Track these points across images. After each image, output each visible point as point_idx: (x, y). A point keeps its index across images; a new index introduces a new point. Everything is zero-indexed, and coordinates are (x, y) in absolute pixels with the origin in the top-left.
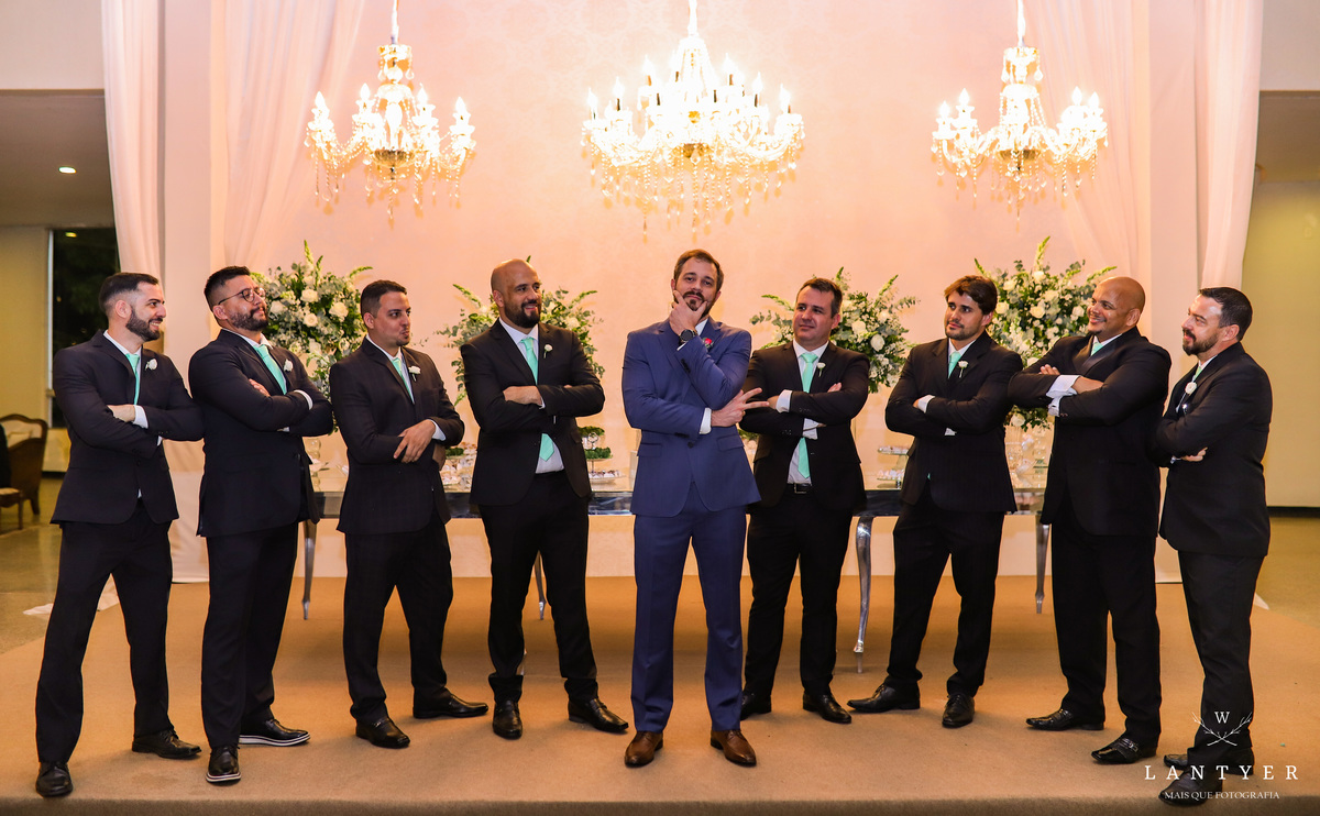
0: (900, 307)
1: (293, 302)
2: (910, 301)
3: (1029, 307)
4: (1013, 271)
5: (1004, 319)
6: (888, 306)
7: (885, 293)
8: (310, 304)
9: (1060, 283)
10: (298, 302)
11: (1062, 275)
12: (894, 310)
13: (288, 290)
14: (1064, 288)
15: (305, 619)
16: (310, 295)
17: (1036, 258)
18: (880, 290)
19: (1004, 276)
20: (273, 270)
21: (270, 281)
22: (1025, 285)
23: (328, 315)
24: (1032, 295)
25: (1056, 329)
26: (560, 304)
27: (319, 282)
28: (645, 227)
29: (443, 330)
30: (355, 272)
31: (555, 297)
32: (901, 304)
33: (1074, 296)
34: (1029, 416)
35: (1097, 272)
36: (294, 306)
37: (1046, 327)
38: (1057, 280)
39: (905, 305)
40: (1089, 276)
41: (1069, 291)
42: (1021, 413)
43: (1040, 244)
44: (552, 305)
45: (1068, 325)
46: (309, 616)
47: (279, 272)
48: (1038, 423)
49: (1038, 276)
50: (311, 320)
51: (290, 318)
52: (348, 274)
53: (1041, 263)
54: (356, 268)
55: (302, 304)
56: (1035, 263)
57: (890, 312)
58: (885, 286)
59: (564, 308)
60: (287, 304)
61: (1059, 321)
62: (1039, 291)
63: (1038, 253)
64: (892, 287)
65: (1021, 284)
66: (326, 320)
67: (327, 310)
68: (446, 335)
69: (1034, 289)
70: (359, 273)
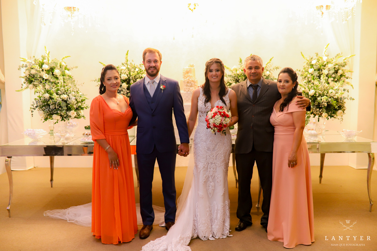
0: (273, 70)
1: (39, 69)
2: (277, 68)
3: (322, 70)
4: (315, 57)
5: (312, 75)
6: (269, 69)
7: (268, 64)
8: (46, 70)
9: (334, 61)
10: (41, 69)
11: (333, 58)
12: (271, 71)
13: (37, 64)
14: (336, 63)
15: (52, 187)
16: (46, 67)
17: (324, 52)
18: (266, 63)
19: (312, 58)
20: (32, 57)
21: (30, 61)
22: (320, 62)
23: (53, 75)
24: (323, 66)
25: (332, 79)
26: (141, 69)
27: (50, 62)
28: (174, 39)
29: (95, 80)
30: (64, 58)
31: (139, 66)
32: (274, 69)
33: (339, 66)
34: (330, 114)
35: (347, 57)
36: (39, 71)
37: (328, 78)
38: (332, 60)
39: (275, 69)
40: (344, 58)
41: (337, 64)
42: (326, 112)
43: (326, 47)
44: (137, 70)
45: (337, 77)
46: (53, 186)
47: (34, 58)
48: (333, 116)
49: (325, 59)
50: (46, 76)
51: (37, 75)
52: (61, 59)
53: (326, 53)
54: (64, 57)
55: (43, 70)
56: (323, 54)
57: (270, 72)
58: (268, 61)
59: (142, 71)
60: (36, 70)
61: (334, 76)
62: (325, 65)
63: (325, 50)
64: (271, 62)
65: (318, 62)
66: (52, 76)
67: (53, 73)
68: (96, 82)
69: (323, 63)
70: (65, 59)
